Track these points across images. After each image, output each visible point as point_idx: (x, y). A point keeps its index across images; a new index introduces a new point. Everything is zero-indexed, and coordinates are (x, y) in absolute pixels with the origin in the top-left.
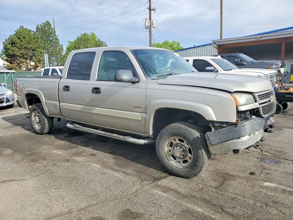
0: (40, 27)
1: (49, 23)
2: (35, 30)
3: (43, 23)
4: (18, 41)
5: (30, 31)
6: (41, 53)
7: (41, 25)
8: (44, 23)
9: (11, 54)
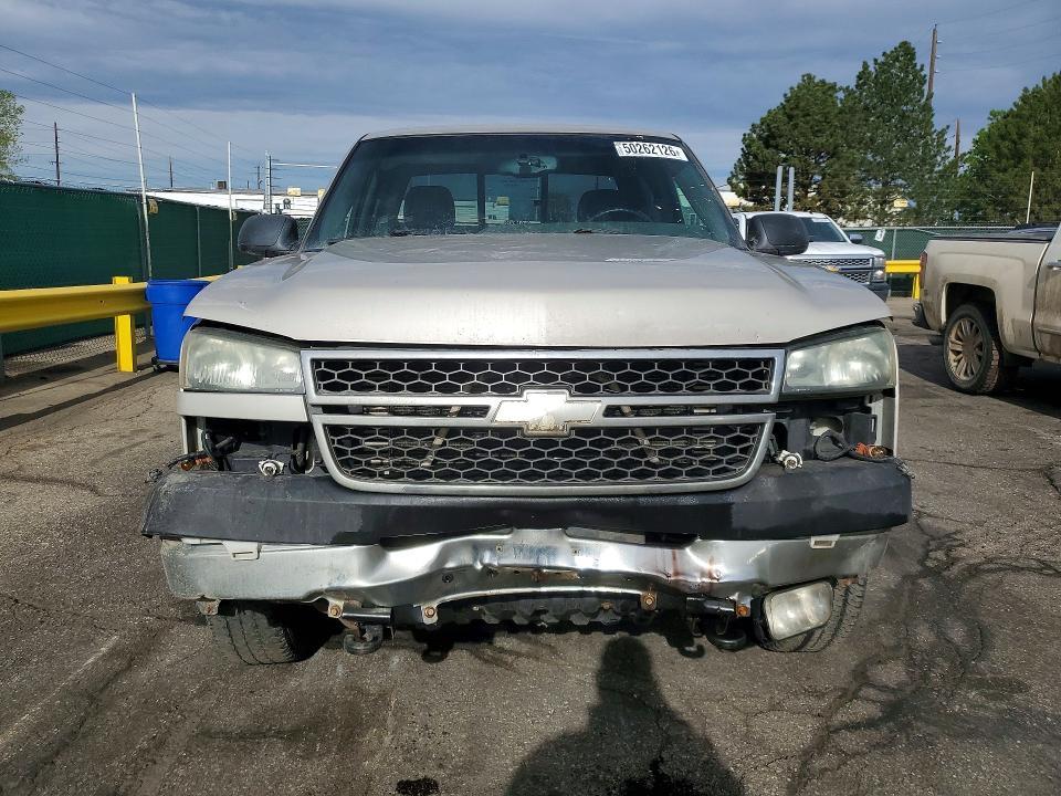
0: (871, 69)
1: (909, 48)
2: (852, 84)
3: (884, 54)
4: (785, 128)
5: (833, 87)
6: (850, 165)
7: (876, 60)
8: (888, 52)
9: (758, 171)
